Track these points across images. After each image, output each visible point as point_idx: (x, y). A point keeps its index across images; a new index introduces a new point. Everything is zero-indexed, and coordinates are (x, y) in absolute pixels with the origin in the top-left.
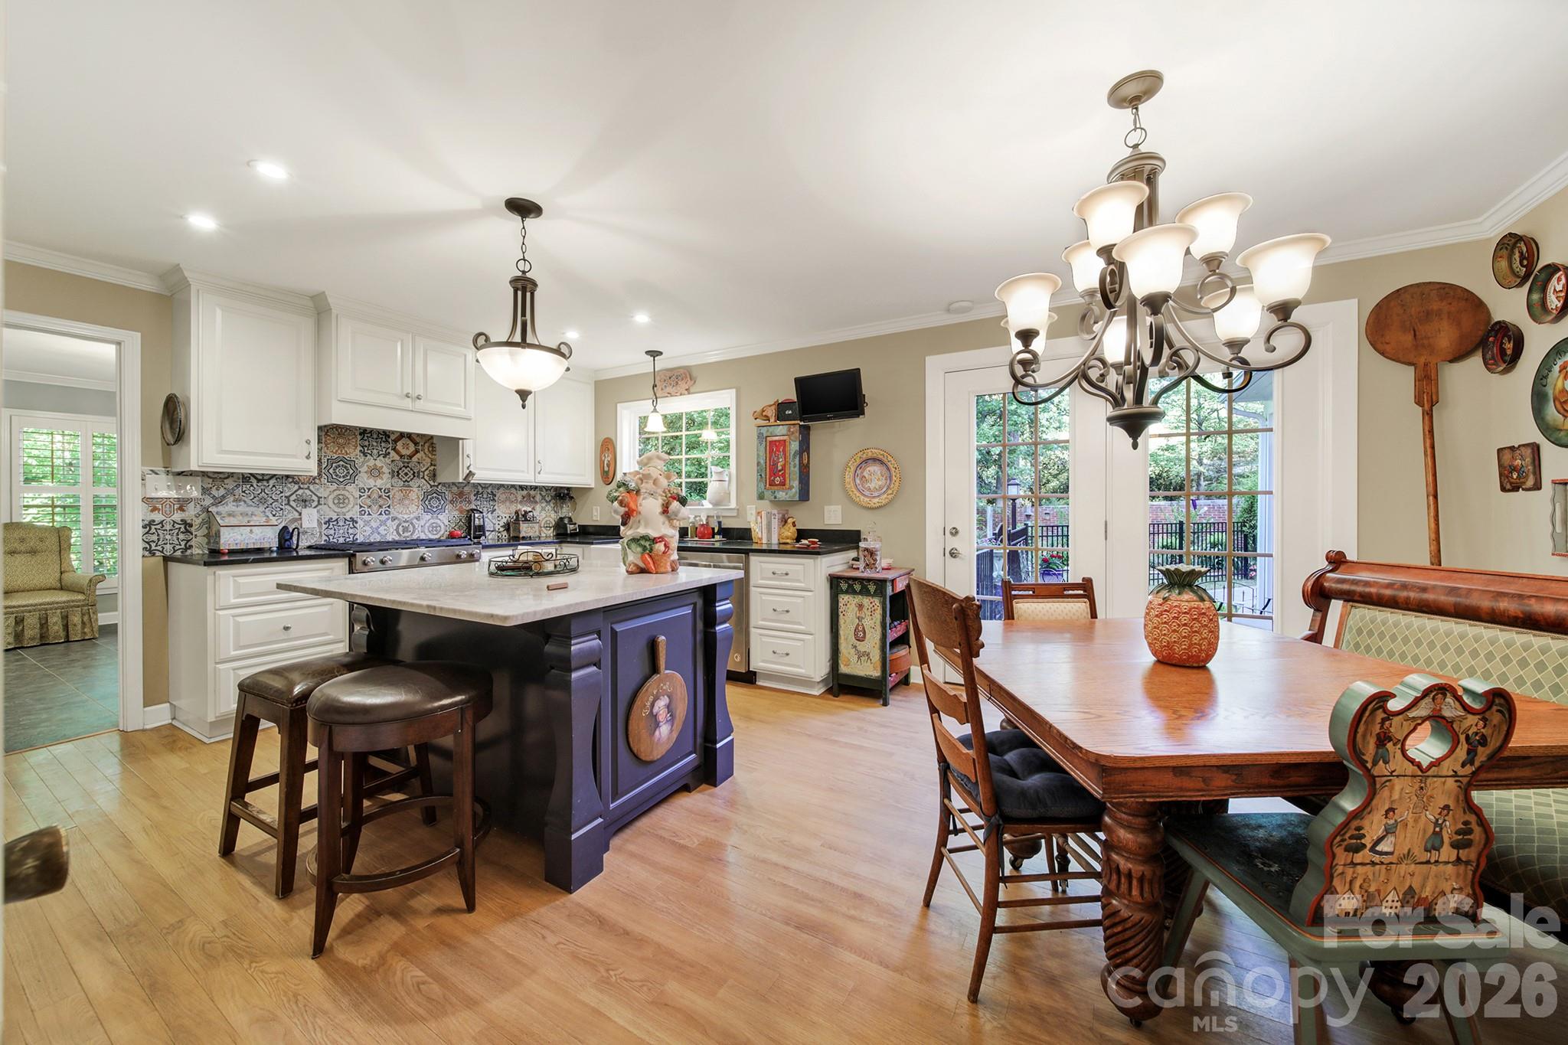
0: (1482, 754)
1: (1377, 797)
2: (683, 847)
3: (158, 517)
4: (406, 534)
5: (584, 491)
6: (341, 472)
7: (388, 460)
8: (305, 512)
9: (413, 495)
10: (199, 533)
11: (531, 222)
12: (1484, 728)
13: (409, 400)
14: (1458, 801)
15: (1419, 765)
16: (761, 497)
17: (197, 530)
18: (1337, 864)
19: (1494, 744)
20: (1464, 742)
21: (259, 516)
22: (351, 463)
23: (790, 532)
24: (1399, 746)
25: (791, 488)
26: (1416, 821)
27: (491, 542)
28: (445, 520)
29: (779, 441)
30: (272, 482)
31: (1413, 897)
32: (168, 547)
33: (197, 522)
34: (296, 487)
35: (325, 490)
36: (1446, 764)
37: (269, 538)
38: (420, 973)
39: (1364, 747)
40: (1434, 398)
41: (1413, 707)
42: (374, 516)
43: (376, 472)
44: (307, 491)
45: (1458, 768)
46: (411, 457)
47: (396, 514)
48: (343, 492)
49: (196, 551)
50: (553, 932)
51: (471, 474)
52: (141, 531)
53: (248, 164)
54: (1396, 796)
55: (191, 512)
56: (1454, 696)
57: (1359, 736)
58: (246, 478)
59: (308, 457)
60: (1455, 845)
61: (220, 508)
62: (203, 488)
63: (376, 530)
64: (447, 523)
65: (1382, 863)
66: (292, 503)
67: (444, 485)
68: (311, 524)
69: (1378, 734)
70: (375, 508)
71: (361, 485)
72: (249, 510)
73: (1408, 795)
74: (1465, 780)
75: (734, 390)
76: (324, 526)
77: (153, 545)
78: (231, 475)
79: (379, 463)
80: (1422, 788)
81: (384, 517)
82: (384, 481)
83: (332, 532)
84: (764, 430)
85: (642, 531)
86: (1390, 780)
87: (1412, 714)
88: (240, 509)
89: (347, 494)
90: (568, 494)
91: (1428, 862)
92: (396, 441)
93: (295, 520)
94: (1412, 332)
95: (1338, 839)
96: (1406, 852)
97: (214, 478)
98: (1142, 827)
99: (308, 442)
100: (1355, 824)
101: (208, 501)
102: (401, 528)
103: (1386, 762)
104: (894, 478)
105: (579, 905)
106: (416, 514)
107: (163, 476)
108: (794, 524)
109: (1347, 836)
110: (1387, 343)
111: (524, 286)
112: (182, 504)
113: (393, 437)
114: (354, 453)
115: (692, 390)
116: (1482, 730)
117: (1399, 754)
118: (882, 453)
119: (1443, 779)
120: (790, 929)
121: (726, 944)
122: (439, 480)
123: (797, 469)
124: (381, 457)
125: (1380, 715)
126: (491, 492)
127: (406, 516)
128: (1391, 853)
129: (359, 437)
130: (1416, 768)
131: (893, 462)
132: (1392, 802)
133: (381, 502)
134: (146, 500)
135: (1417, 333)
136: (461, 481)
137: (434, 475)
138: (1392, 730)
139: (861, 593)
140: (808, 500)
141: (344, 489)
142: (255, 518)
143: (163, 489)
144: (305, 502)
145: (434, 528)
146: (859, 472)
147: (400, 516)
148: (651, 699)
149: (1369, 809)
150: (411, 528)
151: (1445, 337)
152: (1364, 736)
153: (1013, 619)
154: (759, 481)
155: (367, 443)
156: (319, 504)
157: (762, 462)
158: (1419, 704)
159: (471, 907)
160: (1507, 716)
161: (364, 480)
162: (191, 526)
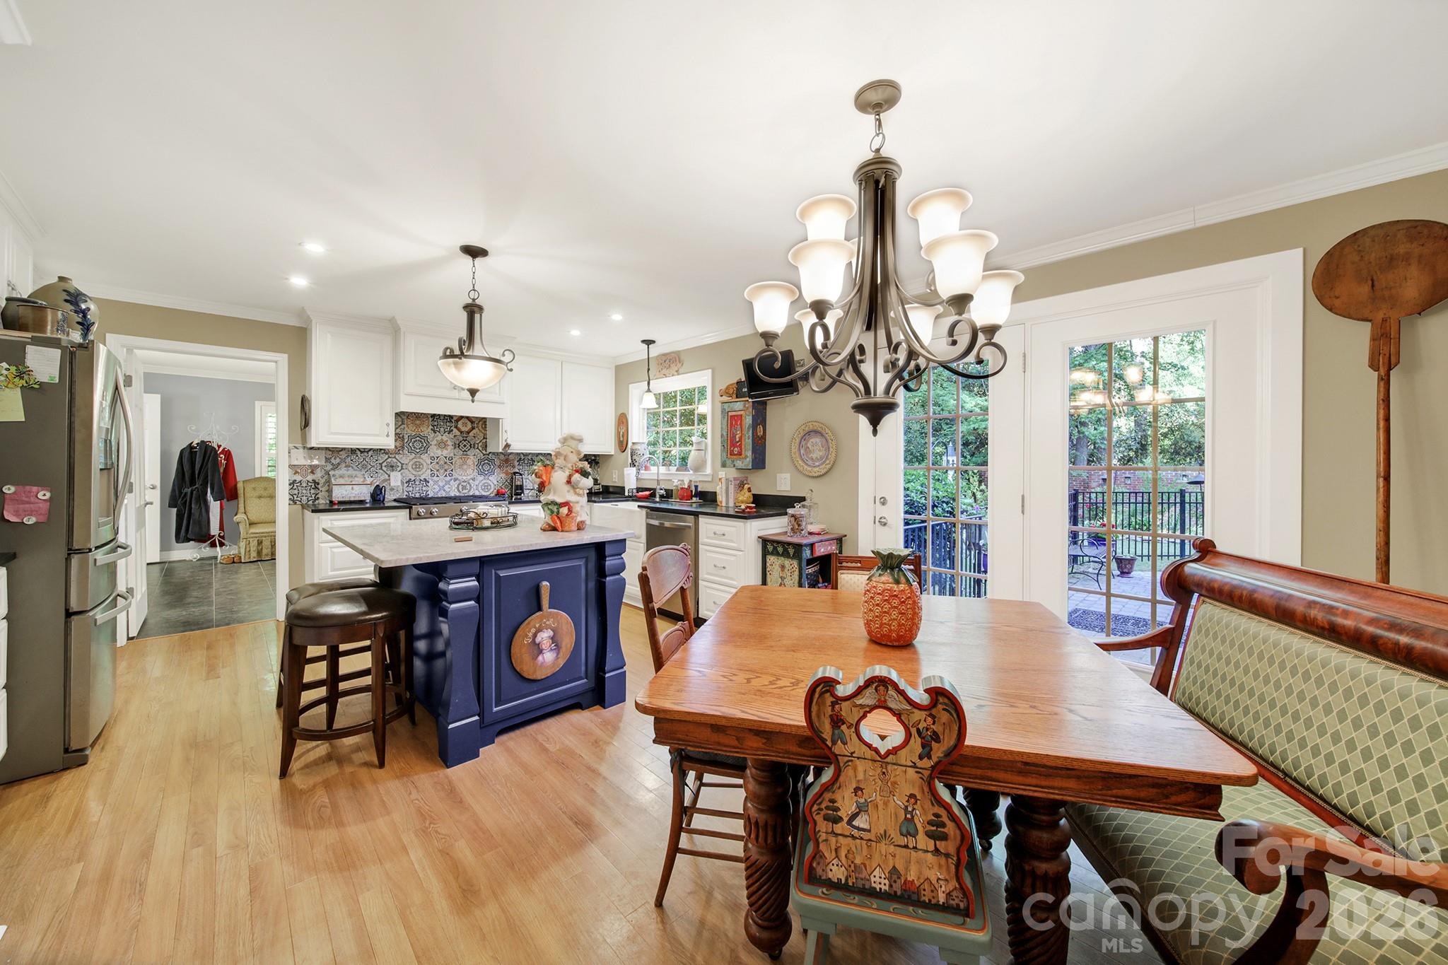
0: (938, 751)
1: (843, 774)
2: (546, 750)
3: (298, 478)
4: (464, 491)
5: (607, 457)
6: (418, 445)
7: (451, 435)
8: (392, 474)
9: (470, 462)
10: (323, 489)
11: (478, 260)
12: (934, 724)
13: (456, 391)
14: (923, 792)
15: (876, 750)
16: (724, 465)
17: (322, 487)
18: (819, 831)
19: (949, 741)
20: (917, 736)
22: (424, 438)
23: (746, 496)
24: (853, 730)
25: (746, 457)
26: (886, 804)
27: (531, 499)
28: (495, 480)
29: (737, 416)
30: (370, 453)
31: (899, 878)
32: (304, 498)
33: (322, 481)
34: (387, 456)
35: (406, 458)
36: (903, 753)
37: (364, 493)
38: (327, 800)
39: (820, 724)
40: (1393, 360)
41: (858, 694)
42: (441, 477)
43: (442, 445)
44: (394, 459)
45: (916, 760)
46: (468, 433)
47: (457, 476)
48: (418, 460)
49: (321, 501)
50: (418, 792)
51: (508, 446)
52: (287, 487)
53: (300, 244)
54: (861, 776)
55: (318, 475)
56: (896, 690)
57: (814, 714)
58: (353, 451)
59: (388, 436)
60: (930, 835)
61: (337, 472)
62: (326, 458)
63: (442, 488)
64: (496, 483)
65: (862, 838)
66: (384, 468)
67: (494, 453)
68: (396, 484)
69: (831, 716)
70: (442, 471)
71: (432, 455)
72: (354, 473)
73: (873, 778)
74: (927, 773)
75: (710, 370)
76: (406, 485)
77: (295, 497)
78: (343, 449)
79: (445, 438)
80: (884, 773)
81: (448, 478)
82: (448, 452)
83: (411, 489)
84: (726, 406)
85: (551, 497)
86: (852, 761)
87: (859, 701)
88: (349, 472)
89: (421, 461)
90: (594, 460)
91: (906, 847)
92: (457, 421)
93: (385, 480)
94: (1370, 282)
95: (815, 807)
96: (882, 832)
97: (332, 452)
98: (761, 779)
99: (388, 425)
100: (827, 796)
101: (329, 467)
102: (460, 487)
103: (845, 743)
104: (831, 449)
105: (447, 777)
106: (472, 476)
107: (301, 450)
108: (749, 490)
109: (823, 806)
110: (1338, 298)
111: (473, 310)
112: (313, 469)
113: (455, 418)
114: (426, 430)
115: (681, 371)
116: (932, 726)
117: (854, 736)
118: (821, 425)
119: (904, 768)
120: (570, 823)
121: (518, 823)
122: (489, 450)
123: (750, 441)
124: (446, 434)
125: (829, 699)
126: (528, 459)
127: (464, 478)
128: (869, 831)
129: (431, 419)
130: (873, 753)
131: (830, 434)
132: (858, 781)
133: (446, 467)
134: (291, 466)
135: (1376, 283)
136: (501, 451)
137: (486, 446)
138: (843, 713)
139: (782, 555)
140: (764, 468)
141: (420, 458)
142: (356, 479)
143: (301, 459)
144: (392, 467)
145: (486, 487)
146: (803, 443)
147: (460, 478)
148: (533, 630)
149: (838, 785)
150: (468, 487)
151: (1412, 284)
152: (818, 716)
153: (837, 588)
154: (722, 451)
155: (436, 423)
156: (402, 469)
157: (725, 434)
158: (864, 693)
159: (382, 765)
160: (955, 716)
161: (434, 451)
162: (318, 484)
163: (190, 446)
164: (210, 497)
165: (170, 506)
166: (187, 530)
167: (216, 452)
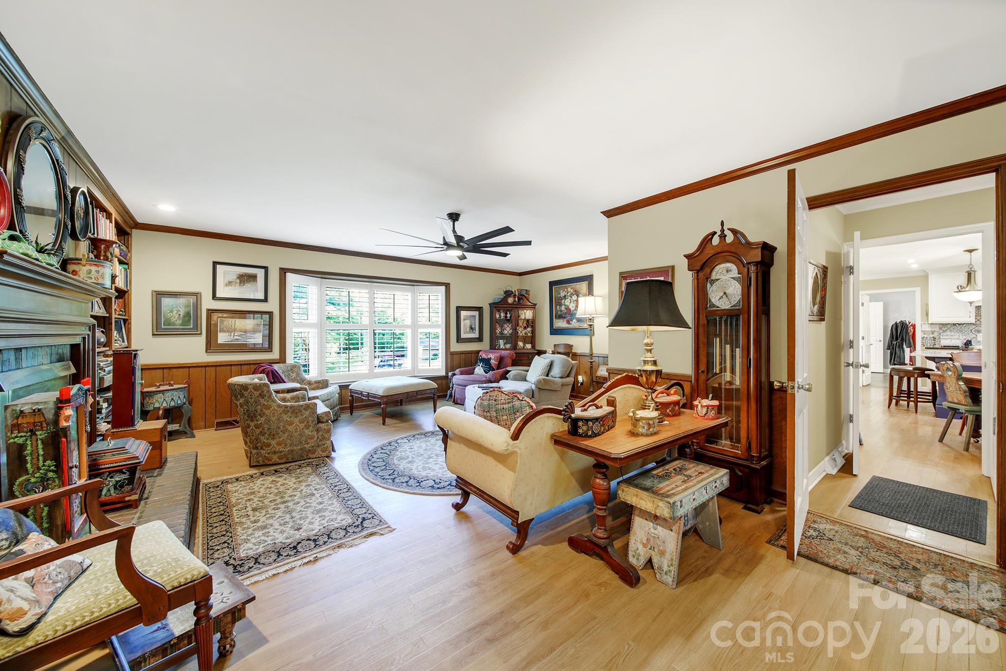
3: (926, 336)
8: (978, 335)
10: (937, 341)
21: (957, 335)
30: (965, 326)
32: (928, 344)
33: (937, 337)
34: (976, 327)
44: (980, 328)
49: (936, 346)
55: (935, 335)
58: (954, 324)
59: (970, 317)
61: (945, 334)
62: (938, 328)
66: (973, 332)
68: (980, 339)
72: (954, 334)
77: (924, 343)
78: (948, 324)
88: (951, 334)
93: (973, 337)
97: (943, 325)
101: (941, 331)
112: (931, 332)
134: (921, 332)
142: (954, 336)
144: (979, 332)
162: (935, 339)
163: (896, 323)
164: (904, 346)
165: (887, 349)
166: (894, 360)
167: (907, 326)
